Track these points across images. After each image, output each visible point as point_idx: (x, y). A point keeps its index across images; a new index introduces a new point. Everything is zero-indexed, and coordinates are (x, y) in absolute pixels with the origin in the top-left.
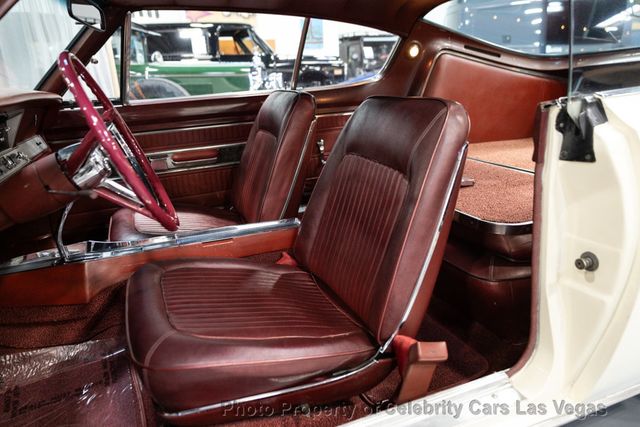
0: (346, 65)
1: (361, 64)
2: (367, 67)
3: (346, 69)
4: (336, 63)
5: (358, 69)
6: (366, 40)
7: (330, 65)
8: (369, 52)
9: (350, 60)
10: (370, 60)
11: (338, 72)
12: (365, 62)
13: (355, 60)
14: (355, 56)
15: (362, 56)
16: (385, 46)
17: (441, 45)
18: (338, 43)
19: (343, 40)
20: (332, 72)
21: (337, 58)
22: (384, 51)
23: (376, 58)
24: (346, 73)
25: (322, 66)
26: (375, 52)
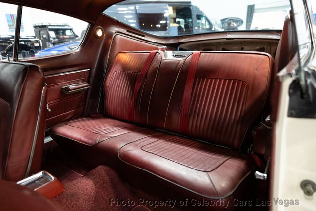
0: (41, 41)
1: (49, 41)
2: (53, 42)
3: (41, 43)
4: (33, 40)
5: (48, 43)
6: (49, 27)
7: (29, 41)
8: (52, 34)
9: (42, 38)
10: (54, 38)
11: (37, 45)
12: (51, 39)
13: (45, 38)
14: (45, 36)
15: (49, 36)
16: (61, 31)
17: (114, 29)
18: (33, 29)
19: (35, 27)
20: (33, 44)
21: (35, 37)
22: (61, 34)
23: (57, 37)
24: (42, 45)
25: (25, 41)
26: (56, 34)
